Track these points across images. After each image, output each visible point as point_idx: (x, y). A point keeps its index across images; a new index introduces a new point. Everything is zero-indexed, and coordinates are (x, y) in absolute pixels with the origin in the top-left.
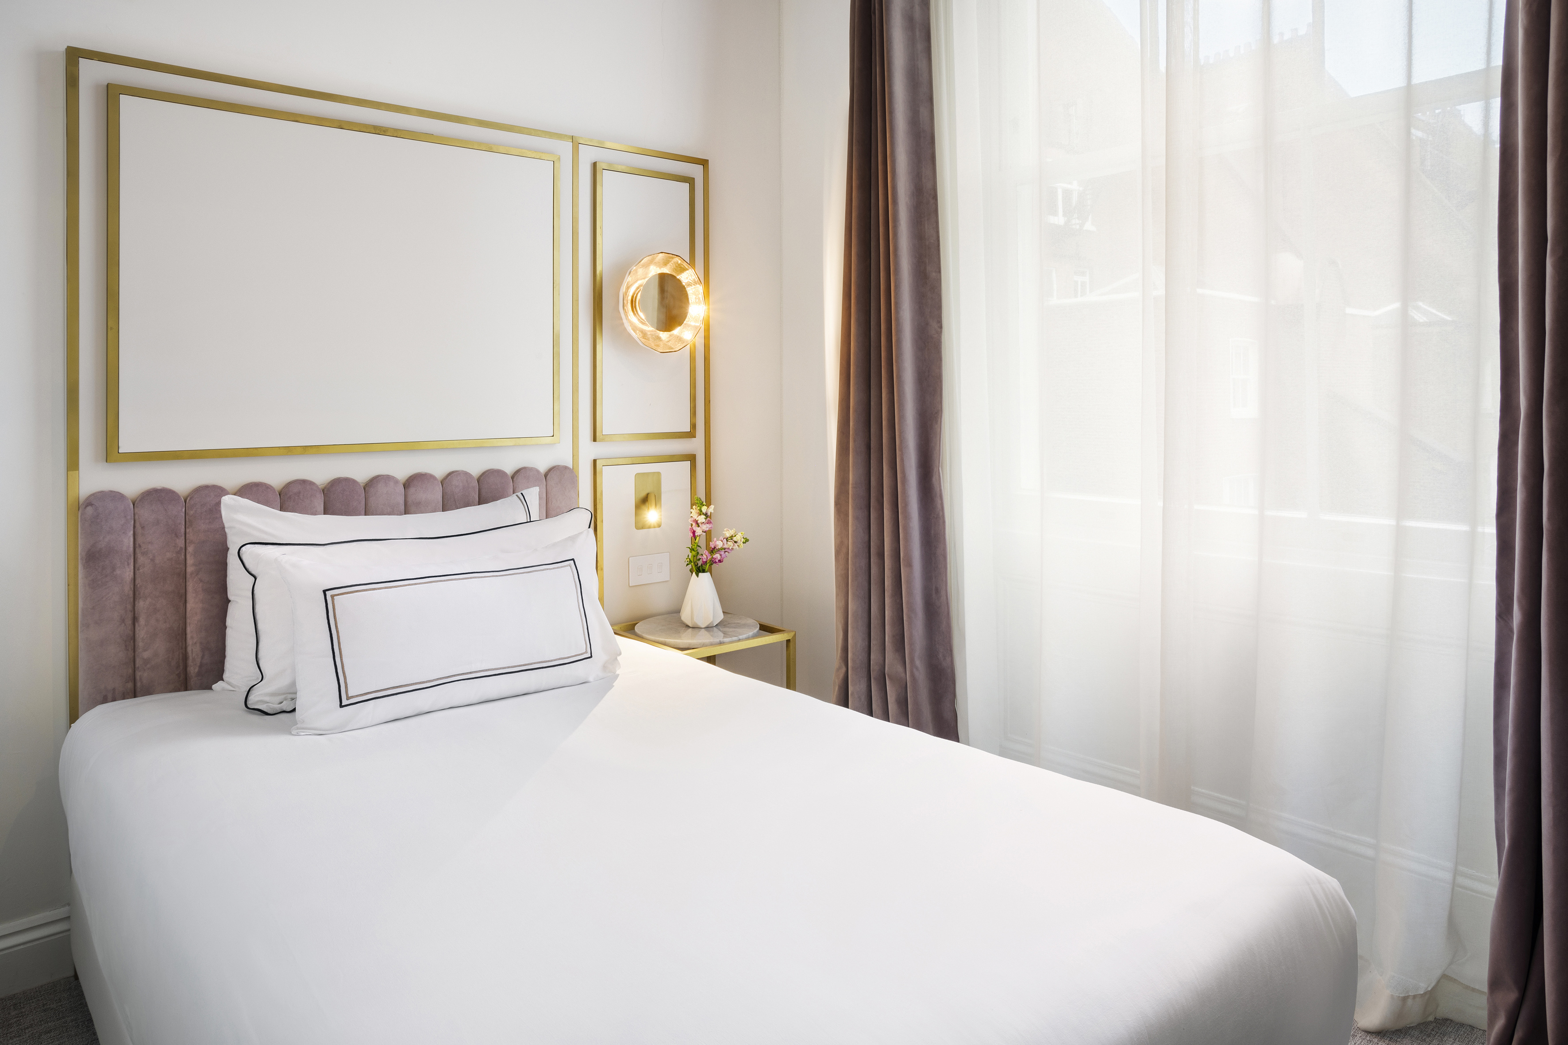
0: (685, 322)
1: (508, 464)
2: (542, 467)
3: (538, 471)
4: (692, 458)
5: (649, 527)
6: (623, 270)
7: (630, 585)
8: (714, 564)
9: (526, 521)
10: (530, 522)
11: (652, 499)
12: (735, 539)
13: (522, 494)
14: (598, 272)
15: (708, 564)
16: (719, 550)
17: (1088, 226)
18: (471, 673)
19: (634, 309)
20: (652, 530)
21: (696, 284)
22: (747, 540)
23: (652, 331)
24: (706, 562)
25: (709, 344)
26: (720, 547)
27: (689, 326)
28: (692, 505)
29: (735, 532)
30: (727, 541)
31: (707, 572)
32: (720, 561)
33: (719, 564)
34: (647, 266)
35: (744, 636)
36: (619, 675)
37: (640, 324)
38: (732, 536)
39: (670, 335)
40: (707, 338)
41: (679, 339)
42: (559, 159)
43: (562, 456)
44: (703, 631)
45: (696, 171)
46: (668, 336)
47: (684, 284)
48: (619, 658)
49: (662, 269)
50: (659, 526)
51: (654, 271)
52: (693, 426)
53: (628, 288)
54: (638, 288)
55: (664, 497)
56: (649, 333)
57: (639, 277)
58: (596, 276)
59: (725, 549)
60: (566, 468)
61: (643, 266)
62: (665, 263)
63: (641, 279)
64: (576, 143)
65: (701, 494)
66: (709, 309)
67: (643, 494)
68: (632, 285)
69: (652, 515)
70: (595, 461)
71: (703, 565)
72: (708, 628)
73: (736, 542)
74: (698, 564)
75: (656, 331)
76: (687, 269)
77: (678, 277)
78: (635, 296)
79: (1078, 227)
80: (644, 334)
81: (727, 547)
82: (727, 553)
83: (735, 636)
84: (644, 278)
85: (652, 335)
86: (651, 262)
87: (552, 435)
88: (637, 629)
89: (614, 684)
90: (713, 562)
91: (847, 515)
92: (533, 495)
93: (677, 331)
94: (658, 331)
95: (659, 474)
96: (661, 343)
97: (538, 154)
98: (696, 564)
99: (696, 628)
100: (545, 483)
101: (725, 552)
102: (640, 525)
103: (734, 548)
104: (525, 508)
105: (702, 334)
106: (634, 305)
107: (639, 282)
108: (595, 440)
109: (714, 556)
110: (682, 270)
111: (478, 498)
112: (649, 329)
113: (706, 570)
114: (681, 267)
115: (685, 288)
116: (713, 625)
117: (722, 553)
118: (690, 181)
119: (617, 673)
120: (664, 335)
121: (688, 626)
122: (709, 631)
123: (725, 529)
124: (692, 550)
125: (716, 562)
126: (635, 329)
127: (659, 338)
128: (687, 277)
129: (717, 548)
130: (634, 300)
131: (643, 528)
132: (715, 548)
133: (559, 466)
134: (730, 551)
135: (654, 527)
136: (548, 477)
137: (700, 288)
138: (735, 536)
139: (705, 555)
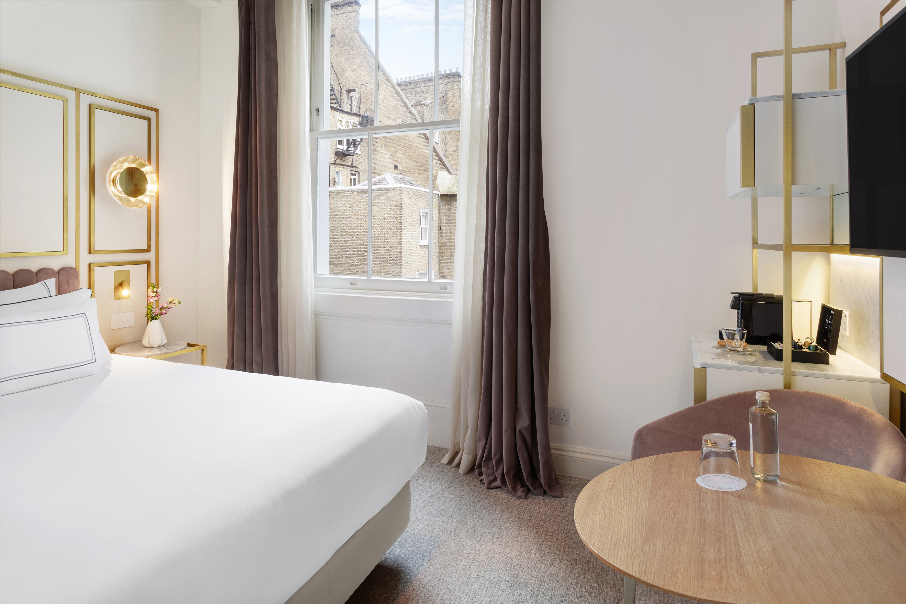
0: (145, 193)
1: (34, 266)
2: (56, 268)
3: (53, 270)
4: (148, 263)
5: (123, 299)
6: (108, 163)
7: (111, 329)
8: (162, 315)
9: (48, 296)
10: (50, 297)
11: (125, 283)
12: (174, 302)
13: (44, 282)
14: (92, 163)
15: (159, 315)
16: (165, 308)
17: (358, 151)
18: (22, 374)
19: (115, 185)
20: (125, 300)
21: (152, 174)
22: (180, 303)
23: (125, 197)
24: (157, 314)
25: (159, 204)
26: (165, 307)
27: (147, 195)
28: (148, 287)
29: (174, 299)
30: (170, 303)
31: (158, 319)
32: (165, 314)
33: (165, 315)
34: (122, 162)
35: (179, 349)
36: (111, 370)
37: (118, 193)
38: (172, 301)
39: (136, 200)
40: (157, 201)
41: (141, 201)
42: (67, 100)
43: (69, 261)
44: (155, 349)
45: (152, 115)
46: (135, 200)
47: (144, 173)
48: (111, 361)
49: (132, 165)
50: (129, 298)
51: (126, 165)
52: (149, 246)
53: (111, 173)
54: (117, 174)
55: (131, 283)
56: (123, 198)
57: (117, 168)
58: (91, 166)
59: (168, 307)
60: (71, 268)
61: (120, 162)
62: (134, 162)
63: (119, 169)
64: (78, 91)
65: (153, 281)
66: (158, 187)
67: (120, 281)
68: (113, 172)
69: (125, 292)
70: (90, 265)
71: (156, 316)
72: (158, 347)
73: (174, 304)
74: (153, 315)
75: (127, 197)
76: (147, 166)
77: (141, 170)
78: (115, 178)
79: (353, 151)
80: (120, 198)
81: (170, 306)
82: (169, 309)
83: (174, 349)
84: (121, 169)
85: (125, 199)
86: (125, 160)
87: (63, 250)
88: (115, 350)
89: (109, 374)
90: (161, 314)
91: (234, 288)
92: (52, 283)
93: (140, 198)
94: (129, 197)
95: (128, 271)
96: (130, 203)
97: (54, 96)
98: (152, 315)
99: (151, 348)
100: (58, 277)
101: (168, 309)
102: (117, 298)
103: (174, 306)
104: (47, 289)
105: (154, 199)
106: (114, 182)
107: (118, 171)
108: (90, 253)
109: (162, 311)
110: (144, 166)
111: (13, 285)
112: (124, 195)
113: (157, 318)
114: (143, 165)
115: (145, 175)
116: (161, 345)
117: (167, 309)
118: (149, 120)
119: (110, 369)
120: (132, 199)
121: (147, 347)
122: (158, 348)
123: (168, 298)
124: (148, 309)
125: (163, 314)
126: (115, 195)
127: (130, 201)
128: (147, 169)
129: (164, 307)
130: (114, 180)
131: (119, 299)
132: (162, 307)
133: (67, 267)
134: (170, 308)
135: (126, 298)
136: (60, 273)
137: (155, 176)
138: (174, 301)
139: (156, 311)
